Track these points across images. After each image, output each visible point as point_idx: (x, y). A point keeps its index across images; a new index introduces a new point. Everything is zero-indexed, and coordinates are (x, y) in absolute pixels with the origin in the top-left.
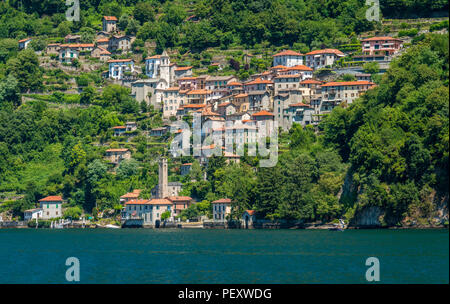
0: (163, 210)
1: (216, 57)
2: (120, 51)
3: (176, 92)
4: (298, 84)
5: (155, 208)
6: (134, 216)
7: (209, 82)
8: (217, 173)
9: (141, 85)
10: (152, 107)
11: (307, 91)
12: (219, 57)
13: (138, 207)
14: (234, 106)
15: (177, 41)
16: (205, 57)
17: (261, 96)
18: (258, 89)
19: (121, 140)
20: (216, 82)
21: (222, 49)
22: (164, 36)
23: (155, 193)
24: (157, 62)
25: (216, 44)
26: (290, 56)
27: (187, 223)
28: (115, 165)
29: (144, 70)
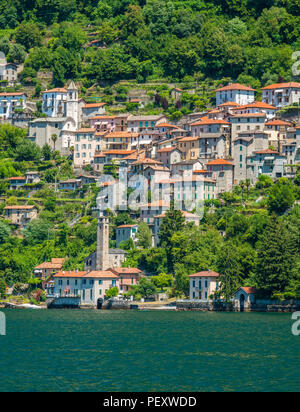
0: (107, 284)
1: (133, 92)
2: (5, 83)
3: (91, 134)
4: (262, 125)
5: (96, 282)
6: (66, 292)
7: (132, 122)
8: (175, 237)
9: (43, 125)
10: (57, 153)
11: (273, 135)
12: (138, 92)
13: (72, 281)
14: (180, 152)
15: (79, 71)
16: (119, 92)
17: (216, 140)
18: (210, 131)
19: (20, 195)
20: (141, 122)
21: (139, 82)
22: (64, 65)
23: (91, 262)
24: (59, 97)
25: (132, 76)
26: (240, 91)
27: (142, 303)
28: (17, 226)
29: (39, 107)
